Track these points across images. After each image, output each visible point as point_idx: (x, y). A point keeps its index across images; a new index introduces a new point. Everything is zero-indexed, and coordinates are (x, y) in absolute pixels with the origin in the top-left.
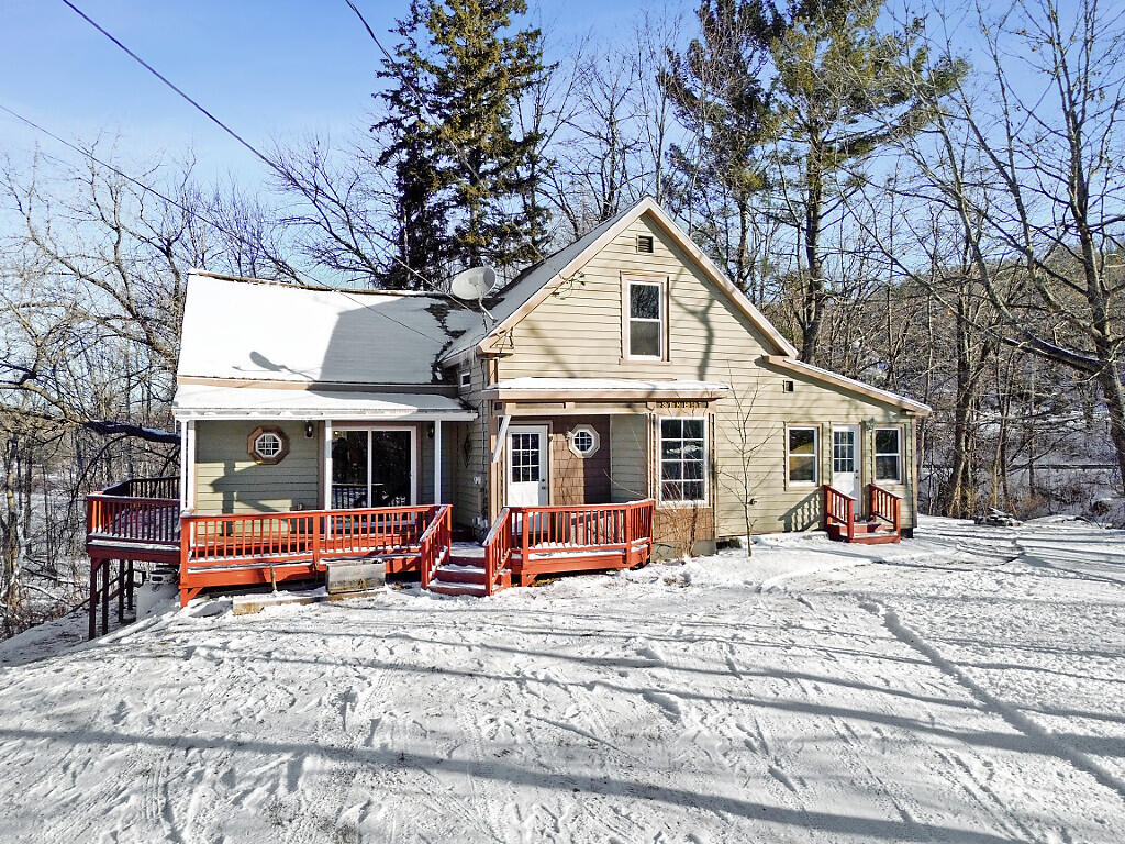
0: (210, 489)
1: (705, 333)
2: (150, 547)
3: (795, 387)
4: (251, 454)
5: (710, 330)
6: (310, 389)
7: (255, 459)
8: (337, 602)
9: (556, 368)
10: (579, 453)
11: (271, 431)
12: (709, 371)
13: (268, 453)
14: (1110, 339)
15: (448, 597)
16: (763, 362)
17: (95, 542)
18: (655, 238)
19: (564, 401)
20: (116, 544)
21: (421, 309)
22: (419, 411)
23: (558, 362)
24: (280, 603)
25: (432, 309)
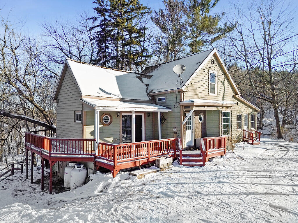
0: (90, 135)
1: (223, 88)
2: (80, 156)
3: (239, 104)
4: (102, 122)
5: (224, 87)
6: (120, 101)
7: (103, 124)
8: (163, 171)
9: (196, 96)
10: (200, 121)
11: (107, 115)
12: (224, 98)
13: (106, 122)
14: (275, 94)
15: (190, 167)
16: (234, 97)
17: (53, 155)
18: (215, 60)
19: (204, 106)
20: (63, 156)
21: (134, 77)
22: (158, 108)
23: (196, 95)
24: (149, 173)
25: (137, 77)
